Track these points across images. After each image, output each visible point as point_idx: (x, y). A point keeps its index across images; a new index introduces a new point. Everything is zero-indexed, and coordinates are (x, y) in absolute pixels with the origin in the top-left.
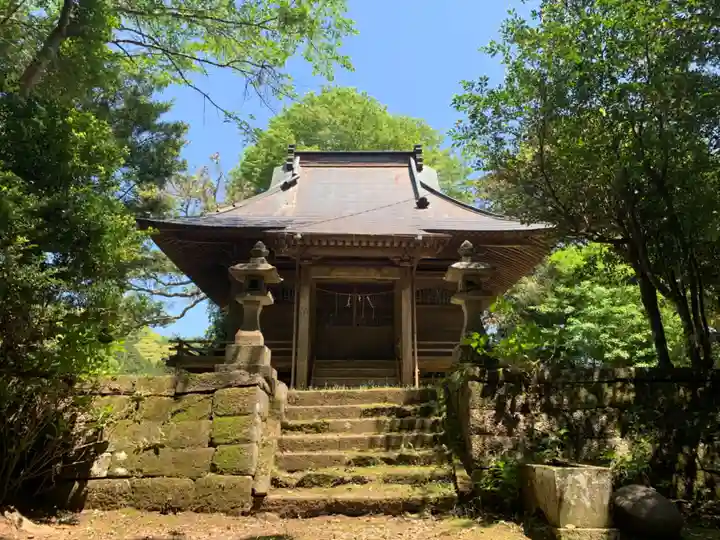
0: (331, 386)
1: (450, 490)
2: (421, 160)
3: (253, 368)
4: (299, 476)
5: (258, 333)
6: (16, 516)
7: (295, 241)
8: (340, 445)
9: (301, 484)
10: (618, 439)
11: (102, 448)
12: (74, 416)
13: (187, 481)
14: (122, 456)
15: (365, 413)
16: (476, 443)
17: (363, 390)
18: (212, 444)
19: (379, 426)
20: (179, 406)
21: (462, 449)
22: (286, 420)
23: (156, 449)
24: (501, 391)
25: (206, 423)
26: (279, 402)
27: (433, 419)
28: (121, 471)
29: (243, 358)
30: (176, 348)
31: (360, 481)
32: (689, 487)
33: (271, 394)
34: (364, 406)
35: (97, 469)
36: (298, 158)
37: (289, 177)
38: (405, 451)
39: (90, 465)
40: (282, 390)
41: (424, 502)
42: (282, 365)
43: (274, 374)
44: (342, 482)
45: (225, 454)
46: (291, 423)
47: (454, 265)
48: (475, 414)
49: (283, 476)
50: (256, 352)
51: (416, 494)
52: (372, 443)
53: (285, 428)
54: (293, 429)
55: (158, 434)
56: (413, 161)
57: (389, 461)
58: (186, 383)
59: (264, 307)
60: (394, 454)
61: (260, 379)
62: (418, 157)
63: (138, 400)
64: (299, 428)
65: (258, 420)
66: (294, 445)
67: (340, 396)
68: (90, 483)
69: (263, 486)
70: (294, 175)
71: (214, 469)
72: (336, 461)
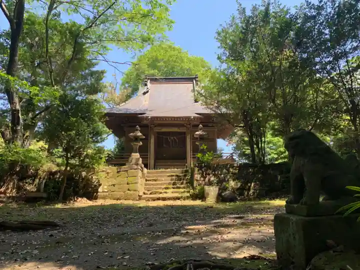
0: (160, 169)
1: (188, 195)
2: (197, 81)
3: (137, 164)
4: (150, 192)
5: (138, 154)
6: (85, 199)
7: (149, 119)
8: (161, 184)
9: (151, 194)
10: (232, 182)
11: (100, 185)
12: (92, 177)
13: (122, 193)
14: (106, 187)
15: (169, 176)
16: (195, 183)
17: (169, 170)
18: (127, 184)
19: (171, 180)
20: (119, 175)
21: (192, 185)
22: (146, 178)
23: (114, 185)
24: (203, 169)
25: (126, 179)
26: (145, 174)
27: (187, 177)
28: (106, 191)
29: (134, 161)
30: (108, 156)
31: (166, 193)
32: (248, 193)
33: (142, 171)
34: (168, 175)
35: (100, 190)
36: (149, 81)
37: (145, 90)
38: (178, 185)
39: (98, 189)
40: (145, 170)
41: (182, 197)
42: (145, 162)
43: (143, 166)
44: (161, 193)
45: (131, 186)
46: (148, 179)
47: (196, 133)
48: (196, 176)
49: (146, 192)
50: (138, 160)
51: (180, 196)
52: (169, 184)
53: (146, 180)
54: (148, 180)
55: (114, 181)
56: (194, 81)
57: (174, 188)
58: (120, 169)
59: (140, 146)
60: (175, 186)
61: (140, 168)
62: (197, 79)
63: (108, 173)
64: (150, 180)
65: (139, 178)
66: (149, 185)
67: (162, 172)
68: (99, 193)
69: (141, 194)
70: (148, 88)
71: (129, 190)
72: (160, 188)
